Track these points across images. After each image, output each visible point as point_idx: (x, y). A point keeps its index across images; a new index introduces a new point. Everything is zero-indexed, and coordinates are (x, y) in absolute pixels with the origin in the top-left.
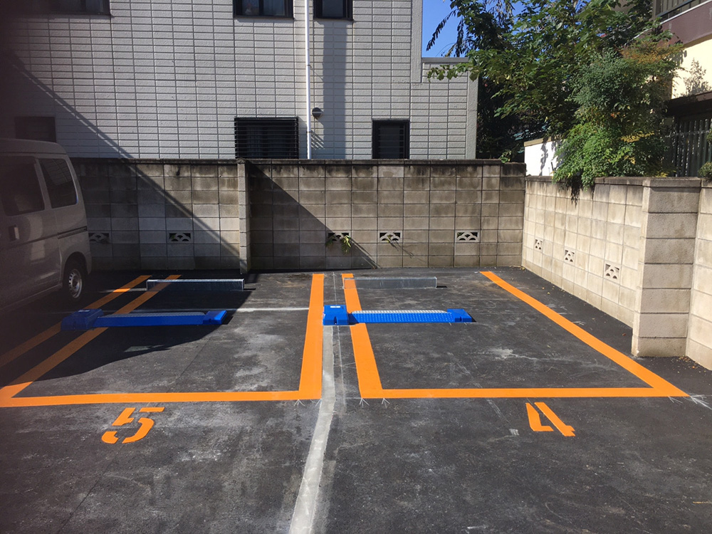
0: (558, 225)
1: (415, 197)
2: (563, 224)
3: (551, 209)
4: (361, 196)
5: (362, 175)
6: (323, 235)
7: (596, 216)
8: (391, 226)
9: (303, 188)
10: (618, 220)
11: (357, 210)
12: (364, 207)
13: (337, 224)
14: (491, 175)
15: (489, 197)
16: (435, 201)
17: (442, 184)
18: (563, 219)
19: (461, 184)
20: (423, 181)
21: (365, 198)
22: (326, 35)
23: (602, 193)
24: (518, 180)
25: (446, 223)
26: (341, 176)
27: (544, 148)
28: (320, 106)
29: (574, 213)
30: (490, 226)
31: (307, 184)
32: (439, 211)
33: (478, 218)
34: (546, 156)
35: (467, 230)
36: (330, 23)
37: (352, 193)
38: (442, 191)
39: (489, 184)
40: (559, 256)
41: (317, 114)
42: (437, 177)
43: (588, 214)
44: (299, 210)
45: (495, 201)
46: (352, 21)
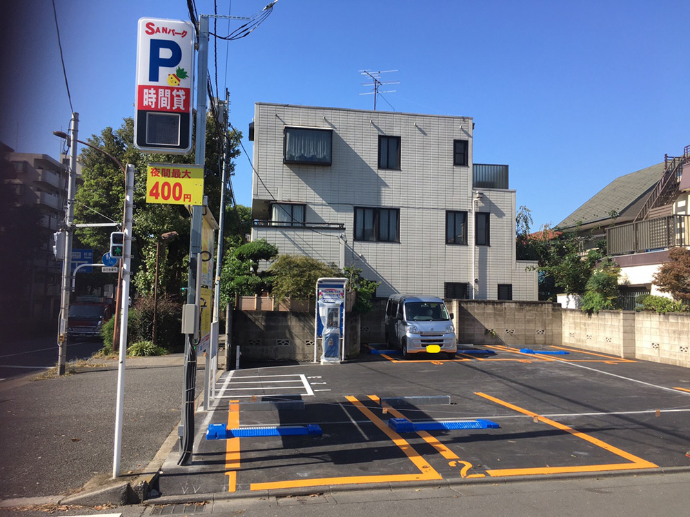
0: (582, 326)
1: (519, 315)
2: (585, 326)
3: (578, 321)
4: (499, 314)
5: (499, 306)
6: (484, 330)
7: (600, 322)
8: (510, 327)
9: (476, 311)
10: (609, 323)
11: (497, 320)
12: (500, 319)
13: (489, 326)
14: (548, 307)
15: (548, 316)
16: (527, 317)
17: (530, 310)
18: (585, 324)
19: (537, 311)
20: (522, 309)
21: (500, 315)
22: (480, 251)
23: (602, 315)
24: (559, 310)
25: (532, 326)
26: (491, 306)
27: (568, 297)
28: (478, 278)
29: (590, 322)
30: (549, 328)
31: (478, 309)
32: (529, 321)
33: (544, 324)
34: (569, 300)
35: (540, 329)
36: (482, 247)
37: (495, 313)
38: (530, 313)
39: (548, 312)
40: (584, 338)
41: (476, 281)
42: (527, 308)
43: (597, 322)
44: (474, 320)
45: (551, 318)
46: (490, 246)
